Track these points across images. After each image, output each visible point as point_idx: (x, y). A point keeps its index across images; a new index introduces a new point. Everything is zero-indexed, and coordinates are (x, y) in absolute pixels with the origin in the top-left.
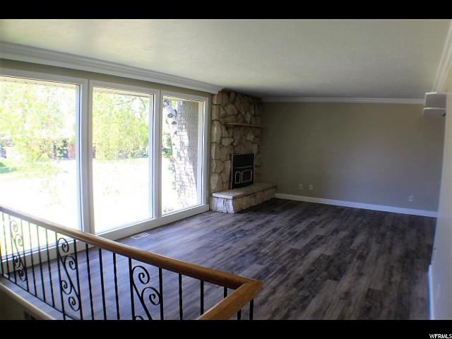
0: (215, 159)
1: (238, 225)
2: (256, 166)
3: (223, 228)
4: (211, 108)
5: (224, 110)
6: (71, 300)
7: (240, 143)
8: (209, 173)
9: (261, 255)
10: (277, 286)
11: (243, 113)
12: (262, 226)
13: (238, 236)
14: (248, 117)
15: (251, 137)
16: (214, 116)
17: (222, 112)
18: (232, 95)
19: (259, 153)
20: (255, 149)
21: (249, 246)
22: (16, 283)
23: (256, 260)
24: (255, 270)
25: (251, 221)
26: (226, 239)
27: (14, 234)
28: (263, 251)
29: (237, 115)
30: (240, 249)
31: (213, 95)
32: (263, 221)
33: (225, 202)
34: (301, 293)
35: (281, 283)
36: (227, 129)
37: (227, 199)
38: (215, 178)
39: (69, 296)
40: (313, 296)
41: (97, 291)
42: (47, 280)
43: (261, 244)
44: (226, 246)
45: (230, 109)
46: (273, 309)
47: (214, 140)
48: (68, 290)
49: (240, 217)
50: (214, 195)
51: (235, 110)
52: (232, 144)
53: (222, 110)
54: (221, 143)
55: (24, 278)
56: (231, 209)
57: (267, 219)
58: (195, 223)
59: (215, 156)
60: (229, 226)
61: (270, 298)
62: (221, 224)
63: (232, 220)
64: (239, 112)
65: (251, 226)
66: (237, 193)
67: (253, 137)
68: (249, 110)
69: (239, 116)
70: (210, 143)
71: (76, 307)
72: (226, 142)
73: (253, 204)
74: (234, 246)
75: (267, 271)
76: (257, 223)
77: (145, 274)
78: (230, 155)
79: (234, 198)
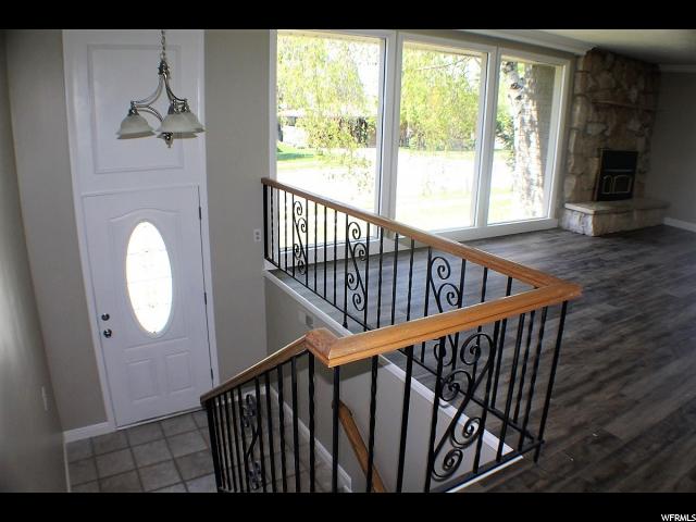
0: (576, 154)
1: (595, 252)
2: (640, 172)
3: (571, 253)
4: (575, 77)
5: (594, 80)
6: (356, 297)
7: (616, 132)
8: (564, 172)
9: (617, 295)
10: (628, 335)
11: (626, 87)
12: (631, 258)
13: (591, 265)
14: (634, 94)
15: (634, 125)
16: (578, 89)
17: (591, 83)
18: (610, 58)
19: (646, 151)
20: (640, 145)
21: (603, 281)
22: (293, 277)
23: (609, 298)
24: (602, 311)
25: (615, 250)
26: (573, 266)
27: (297, 218)
28: (622, 290)
29: (615, 89)
30: (590, 282)
31: (578, 57)
32: (635, 252)
33: (582, 219)
34: (660, 350)
35: (635, 333)
36: (597, 109)
37: (586, 214)
38: (572, 182)
39: (355, 292)
40: (678, 358)
41: (387, 299)
42: (330, 280)
43: (622, 281)
44: (571, 275)
45: (604, 79)
46: (613, 359)
47: (575, 125)
48: (353, 285)
49: (600, 242)
50: (567, 206)
51: (613, 82)
52: (603, 133)
53: (590, 79)
54: (585, 130)
55: (303, 272)
56: (590, 230)
57: (641, 250)
58: (533, 241)
59: (575, 149)
60: (581, 251)
61: (614, 347)
62: (570, 247)
63: (587, 244)
64: (619, 85)
65: (614, 256)
66: (602, 207)
67: (638, 126)
68: (636, 84)
69: (619, 90)
70: (568, 129)
71: (361, 306)
72: (594, 130)
73: (626, 228)
74: (582, 276)
75: (620, 315)
76: (624, 254)
77: (447, 269)
78: (599, 150)
79: (596, 214)
